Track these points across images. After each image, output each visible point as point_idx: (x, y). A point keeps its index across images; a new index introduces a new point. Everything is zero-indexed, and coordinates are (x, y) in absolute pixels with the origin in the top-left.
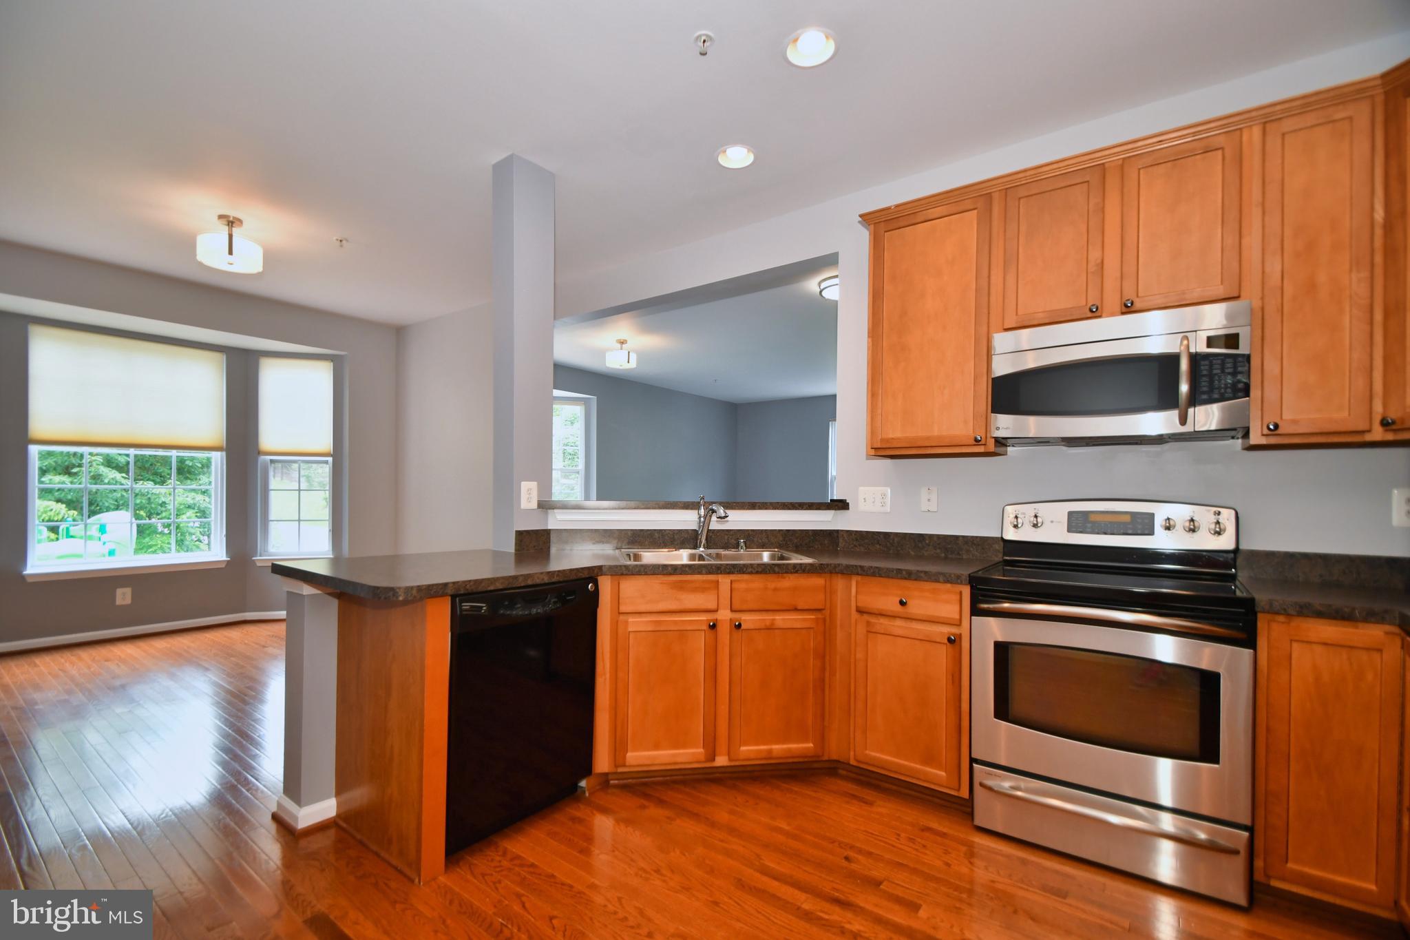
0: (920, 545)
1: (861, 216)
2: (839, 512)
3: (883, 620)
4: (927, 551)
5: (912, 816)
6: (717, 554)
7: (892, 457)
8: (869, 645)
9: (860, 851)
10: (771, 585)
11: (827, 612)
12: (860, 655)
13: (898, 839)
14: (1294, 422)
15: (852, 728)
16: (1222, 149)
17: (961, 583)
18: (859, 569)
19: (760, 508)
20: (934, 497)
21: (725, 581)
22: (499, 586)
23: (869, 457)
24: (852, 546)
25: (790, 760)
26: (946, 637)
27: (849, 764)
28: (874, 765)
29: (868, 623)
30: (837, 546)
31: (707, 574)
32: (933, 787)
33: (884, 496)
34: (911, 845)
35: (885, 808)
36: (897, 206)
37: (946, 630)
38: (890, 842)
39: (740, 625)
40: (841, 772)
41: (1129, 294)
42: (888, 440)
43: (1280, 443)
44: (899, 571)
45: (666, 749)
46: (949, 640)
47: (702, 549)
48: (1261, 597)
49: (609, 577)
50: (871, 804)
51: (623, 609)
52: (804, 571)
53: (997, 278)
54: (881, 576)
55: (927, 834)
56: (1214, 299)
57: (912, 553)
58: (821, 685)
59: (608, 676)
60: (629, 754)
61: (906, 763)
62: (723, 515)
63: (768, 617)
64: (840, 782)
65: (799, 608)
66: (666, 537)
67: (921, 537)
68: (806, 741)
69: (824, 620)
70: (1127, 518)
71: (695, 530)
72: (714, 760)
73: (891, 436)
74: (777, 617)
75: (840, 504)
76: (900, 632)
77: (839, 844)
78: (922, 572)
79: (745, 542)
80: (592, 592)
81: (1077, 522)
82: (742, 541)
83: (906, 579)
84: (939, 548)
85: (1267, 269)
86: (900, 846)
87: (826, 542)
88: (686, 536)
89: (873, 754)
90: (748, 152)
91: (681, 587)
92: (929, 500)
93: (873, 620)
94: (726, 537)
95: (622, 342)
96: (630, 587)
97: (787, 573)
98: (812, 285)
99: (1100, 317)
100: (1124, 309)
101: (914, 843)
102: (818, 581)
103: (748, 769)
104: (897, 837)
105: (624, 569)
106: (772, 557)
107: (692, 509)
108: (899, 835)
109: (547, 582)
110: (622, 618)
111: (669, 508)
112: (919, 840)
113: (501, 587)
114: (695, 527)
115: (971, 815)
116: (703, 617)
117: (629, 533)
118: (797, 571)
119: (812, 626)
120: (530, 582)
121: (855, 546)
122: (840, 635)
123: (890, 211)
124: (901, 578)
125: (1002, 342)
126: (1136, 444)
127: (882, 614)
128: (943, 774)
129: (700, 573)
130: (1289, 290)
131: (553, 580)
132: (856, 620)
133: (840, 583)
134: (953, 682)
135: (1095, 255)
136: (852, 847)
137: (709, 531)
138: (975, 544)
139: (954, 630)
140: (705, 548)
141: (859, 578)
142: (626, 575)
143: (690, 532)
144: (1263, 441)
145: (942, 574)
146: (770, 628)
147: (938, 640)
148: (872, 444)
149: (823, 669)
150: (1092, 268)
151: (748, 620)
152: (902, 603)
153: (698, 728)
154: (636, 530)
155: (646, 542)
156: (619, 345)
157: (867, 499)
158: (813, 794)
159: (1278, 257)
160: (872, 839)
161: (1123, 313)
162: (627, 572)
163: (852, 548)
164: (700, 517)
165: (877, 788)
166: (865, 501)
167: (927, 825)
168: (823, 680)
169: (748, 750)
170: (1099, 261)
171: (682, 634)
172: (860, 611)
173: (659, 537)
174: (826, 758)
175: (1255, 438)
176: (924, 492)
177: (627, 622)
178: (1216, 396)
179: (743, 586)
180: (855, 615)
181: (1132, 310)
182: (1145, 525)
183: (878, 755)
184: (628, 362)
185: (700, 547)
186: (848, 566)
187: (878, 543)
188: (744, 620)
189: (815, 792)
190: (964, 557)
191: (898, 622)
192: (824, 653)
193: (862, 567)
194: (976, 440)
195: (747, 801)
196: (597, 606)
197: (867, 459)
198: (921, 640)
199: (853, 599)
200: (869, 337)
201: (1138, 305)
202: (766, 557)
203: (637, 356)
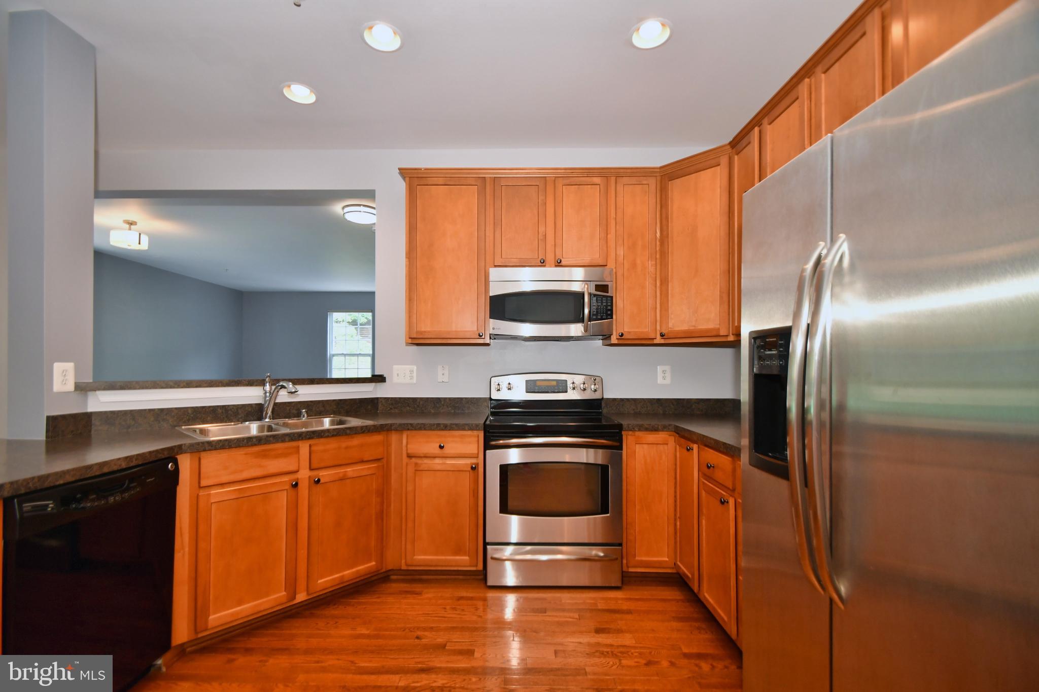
0: (438, 405)
1: (399, 169)
2: (378, 384)
3: (426, 461)
4: (442, 409)
5: (448, 592)
6: (284, 423)
7: (418, 345)
8: (416, 479)
9: (425, 629)
10: (344, 445)
11: (385, 461)
12: (410, 488)
13: (446, 611)
14: (629, 332)
15: (403, 543)
16: (599, 185)
17: (479, 430)
18: (410, 426)
19: (318, 383)
20: (446, 372)
21: (304, 447)
22: (69, 478)
23: (408, 344)
24: (389, 409)
25: (358, 580)
26: (470, 466)
27: (401, 570)
28: (419, 566)
29: (416, 464)
30: (377, 409)
31: (289, 441)
32: (460, 569)
33: (411, 372)
34: (455, 612)
35: (430, 593)
36: (426, 169)
37: (469, 461)
38: (439, 615)
39: (319, 480)
40: (393, 577)
41: (559, 256)
42: (421, 333)
43: (624, 342)
44: (438, 425)
45: (249, 603)
46: (472, 468)
47: (267, 420)
48: (625, 422)
49: (189, 454)
50: (420, 594)
51: (204, 483)
52: (369, 431)
53: (489, 233)
54: (425, 429)
55: (461, 602)
56: (596, 265)
57: (433, 411)
58: (381, 515)
59: (187, 549)
60: (211, 617)
61: (443, 557)
62: (293, 391)
63: (341, 471)
64: (394, 585)
65: (365, 459)
66: (230, 412)
67: (438, 400)
68: (370, 561)
69: (383, 466)
70: (555, 383)
71: (261, 404)
72: (294, 598)
73: (423, 330)
74: (349, 470)
75: (380, 379)
76: (439, 467)
77: (409, 629)
78: (454, 424)
79: (307, 412)
80: (170, 471)
81: (531, 387)
82: (304, 410)
83: (443, 430)
84: (450, 407)
85: (618, 253)
86: (449, 616)
87: (369, 407)
88: (250, 410)
89: (420, 557)
90: (311, 92)
91: (264, 455)
92: (443, 374)
93: (419, 461)
94: (288, 408)
95: (131, 224)
96: (212, 463)
97: (356, 434)
98: (337, 208)
99: (545, 266)
100: (557, 264)
101: (456, 610)
102: (377, 438)
103: (321, 597)
104: (444, 610)
105: (206, 445)
106: (332, 423)
107: (256, 386)
108: (445, 608)
109: (125, 467)
110: (202, 493)
111: (233, 386)
112: (458, 607)
113: (73, 479)
114: (261, 401)
115: (485, 579)
116: (286, 479)
117: (190, 411)
118: (364, 431)
119: (374, 472)
120: (106, 470)
121: (391, 409)
122: (394, 476)
123: (419, 171)
124: (440, 430)
125: (494, 273)
126: (558, 341)
127: (426, 457)
128: (467, 558)
129: (283, 441)
130: (626, 266)
131: (132, 465)
132: (407, 463)
133: (394, 437)
134: (474, 495)
135: (542, 229)
136: (418, 628)
137: (275, 404)
138: (472, 403)
139: (474, 461)
140: (270, 419)
141: (409, 432)
142: (210, 450)
143: (254, 406)
144: (616, 342)
145: (467, 424)
146: (343, 479)
147: (464, 469)
148: (409, 336)
149: (382, 503)
150: (541, 237)
151: (324, 475)
152: (441, 447)
153: (281, 575)
154: (197, 407)
155: (209, 418)
156: (127, 226)
157: (399, 375)
158: (378, 600)
159: (622, 248)
160: (430, 618)
161: (556, 266)
162: (210, 447)
163: (389, 410)
164: (266, 393)
165: (421, 581)
166: (398, 376)
167: (460, 595)
168: (382, 511)
169: (325, 581)
170: (544, 234)
171: (266, 496)
172: (410, 456)
173: (222, 412)
174: (384, 570)
175: (614, 339)
176: (440, 368)
177: (209, 495)
178: (599, 317)
179: (320, 448)
180: (405, 459)
181: (560, 264)
182: (562, 387)
183: (423, 557)
184: (139, 243)
185: (266, 418)
186: (400, 425)
187: (408, 406)
188: (322, 475)
189: (378, 598)
190: (466, 412)
191: (437, 461)
192: (383, 493)
193: (411, 425)
194: (479, 335)
195: (328, 623)
196: (177, 483)
197: (406, 346)
198: (453, 471)
199: (404, 449)
200: (406, 257)
201: (563, 263)
202: (327, 423)
203: (149, 238)
